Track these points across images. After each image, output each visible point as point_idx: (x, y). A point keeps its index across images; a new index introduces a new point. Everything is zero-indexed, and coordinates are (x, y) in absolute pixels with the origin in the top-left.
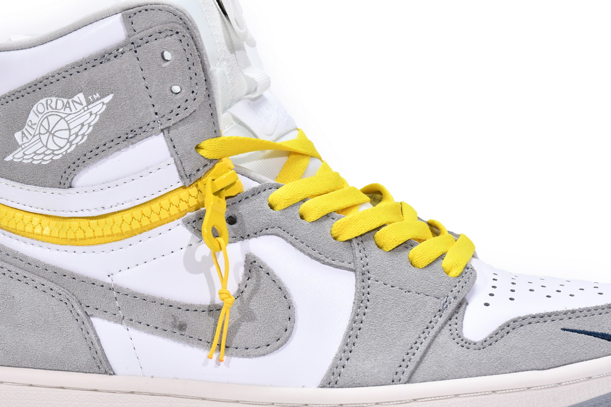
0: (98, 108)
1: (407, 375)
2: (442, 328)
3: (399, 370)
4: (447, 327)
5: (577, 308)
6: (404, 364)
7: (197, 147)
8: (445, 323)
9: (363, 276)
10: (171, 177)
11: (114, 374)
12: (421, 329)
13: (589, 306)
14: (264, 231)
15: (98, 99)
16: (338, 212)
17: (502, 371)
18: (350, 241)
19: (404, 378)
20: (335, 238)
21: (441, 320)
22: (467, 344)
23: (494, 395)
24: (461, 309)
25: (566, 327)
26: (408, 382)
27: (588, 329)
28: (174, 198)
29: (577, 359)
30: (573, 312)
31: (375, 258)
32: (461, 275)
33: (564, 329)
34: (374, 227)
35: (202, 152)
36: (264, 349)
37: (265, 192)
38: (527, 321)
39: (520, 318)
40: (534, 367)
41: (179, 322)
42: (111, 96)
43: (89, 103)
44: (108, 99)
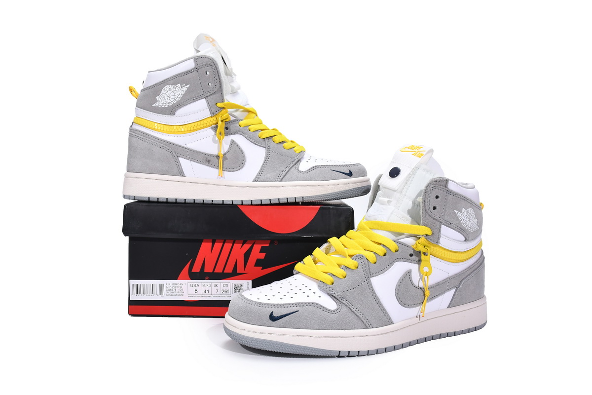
0: (185, 89)
2: (292, 167)
3: (278, 177)
4: (294, 167)
7: (216, 104)
9: (268, 149)
10: (207, 114)
11: (185, 176)
12: (286, 166)
14: (237, 133)
15: (184, 86)
16: (261, 130)
17: (310, 180)
18: (264, 138)
19: (279, 180)
20: (259, 137)
21: (292, 165)
22: (300, 172)
24: (299, 162)
28: (208, 120)
30: (335, 165)
31: (272, 145)
32: (300, 153)
33: (331, 170)
34: (273, 135)
35: (218, 105)
37: (238, 121)
38: (320, 167)
39: (317, 166)
41: (208, 160)
42: (189, 85)
43: (182, 87)
44: (188, 86)
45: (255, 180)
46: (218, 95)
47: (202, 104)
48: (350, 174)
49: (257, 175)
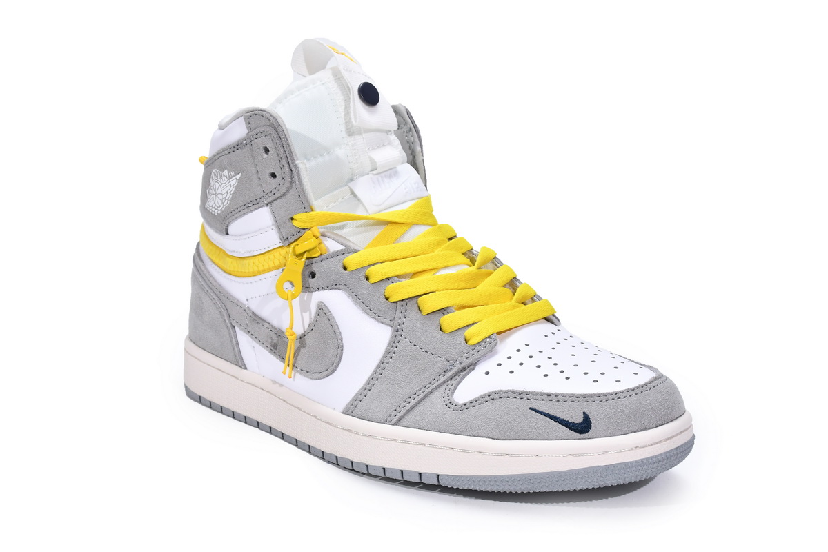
0: (234, 182)
1: (396, 418)
2: (440, 385)
3: (394, 413)
4: (445, 386)
5: (553, 392)
6: (398, 409)
7: (292, 219)
8: (444, 382)
9: (397, 332)
10: (273, 239)
11: (246, 368)
12: (423, 384)
13: (565, 393)
14: (334, 286)
15: (234, 176)
16: (398, 276)
17: (464, 433)
18: (396, 302)
19: (395, 420)
20: (387, 299)
21: (443, 379)
22: (450, 404)
23: (451, 451)
24: (462, 374)
25: (535, 407)
26: (395, 424)
27: (552, 413)
29: (530, 437)
30: (549, 395)
31: (412, 319)
32: (479, 344)
33: (531, 409)
34: (419, 294)
35: (295, 223)
36: (317, 375)
37: (343, 256)
38: (506, 395)
39: (501, 391)
40: (491, 436)
41: (276, 343)
42: (240, 174)
43: (230, 178)
44: (238, 177)
45: (348, 411)
46: (291, 197)
47: (263, 216)
48: (583, 427)
49: (355, 399)
